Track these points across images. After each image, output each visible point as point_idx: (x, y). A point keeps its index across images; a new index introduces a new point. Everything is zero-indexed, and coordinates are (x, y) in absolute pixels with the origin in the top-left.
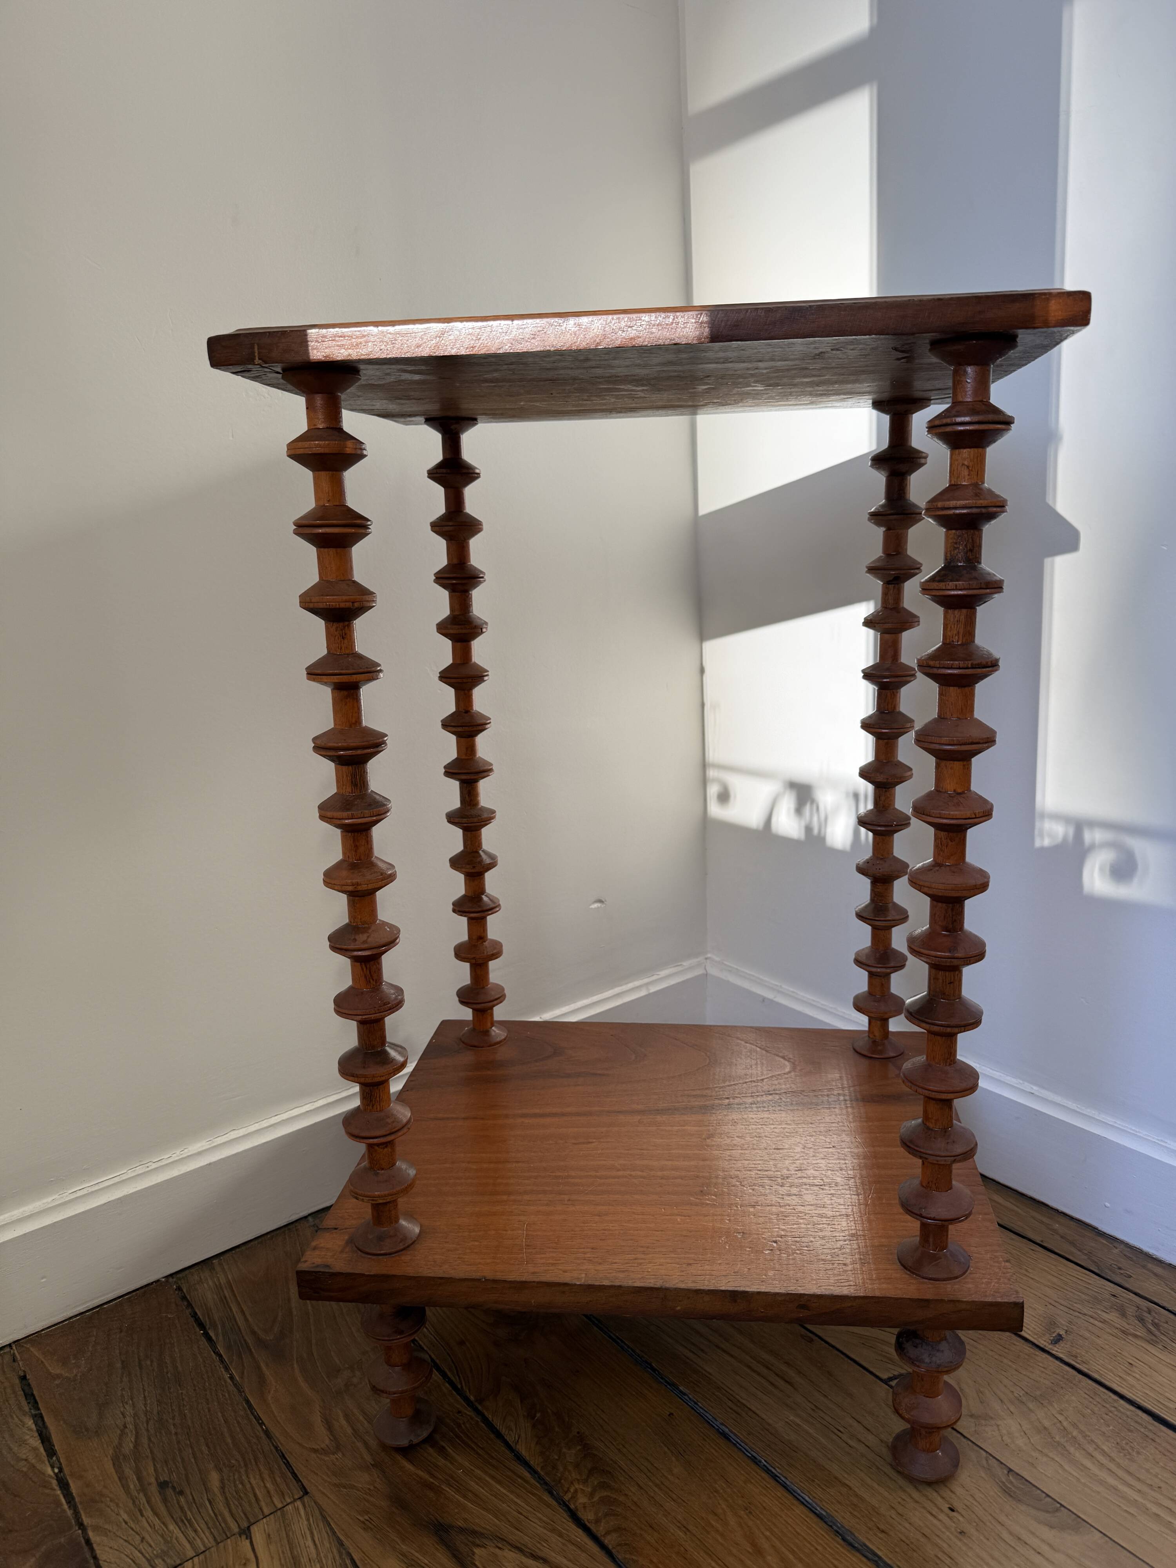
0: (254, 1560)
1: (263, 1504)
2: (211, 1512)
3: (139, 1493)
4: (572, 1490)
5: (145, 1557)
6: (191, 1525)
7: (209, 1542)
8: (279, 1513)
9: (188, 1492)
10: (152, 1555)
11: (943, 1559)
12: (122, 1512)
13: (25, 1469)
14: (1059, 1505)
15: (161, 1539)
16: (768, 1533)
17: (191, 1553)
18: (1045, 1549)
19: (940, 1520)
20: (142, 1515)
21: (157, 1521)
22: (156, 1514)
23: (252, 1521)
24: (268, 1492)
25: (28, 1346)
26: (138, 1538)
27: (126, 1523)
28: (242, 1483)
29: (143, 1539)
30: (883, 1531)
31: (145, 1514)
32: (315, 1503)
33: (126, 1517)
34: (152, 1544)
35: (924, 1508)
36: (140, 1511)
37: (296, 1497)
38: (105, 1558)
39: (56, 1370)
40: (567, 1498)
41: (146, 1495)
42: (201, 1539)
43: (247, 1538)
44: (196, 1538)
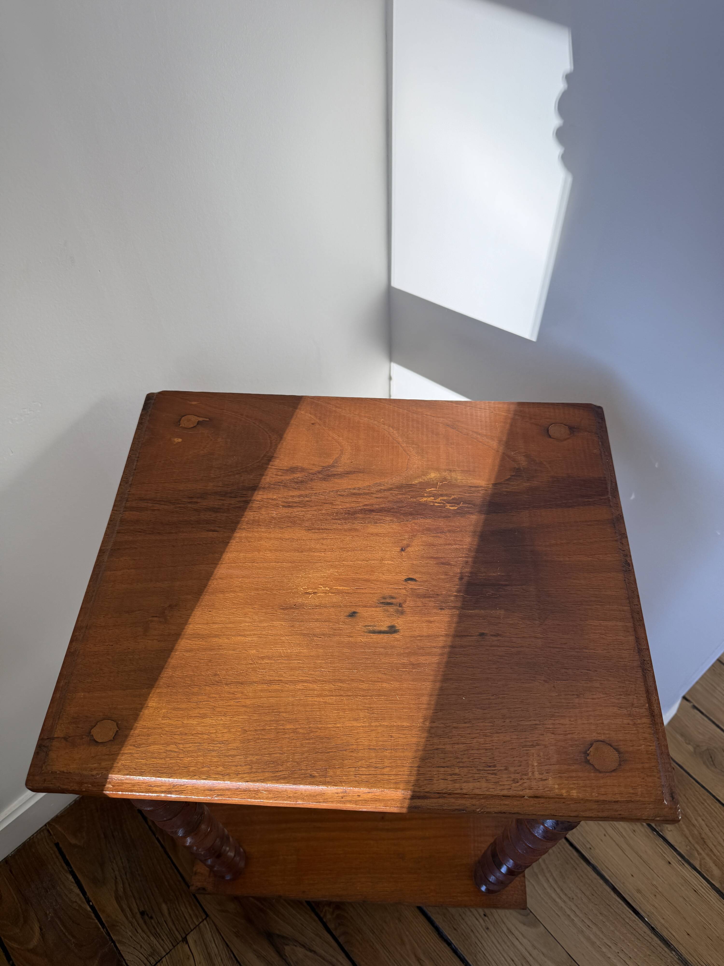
0: (191, 955)
1: (189, 923)
2: (167, 928)
3: (133, 919)
4: (324, 910)
5: (144, 956)
6: (160, 936)
7: (171, 947)
8: (197, 927)
9: (154, 916)
10: (147, 955)
11: (478, 944)
12: (128, 931)
13: (77, 908)
14: (529, 911)
15: (149, 946)
16: (407, 933)
17: (164, 954)
18: (520, 937)
19: (479, 922)
20: (137, 932)
21: (145, 936)
22: (143, 931)
23: (187, 933)
24: (190, 915)
25: (54, 824)
26: (139, 946)
27: (132, 937)
28: (178, 910)
29: (141, 946)
30: (455, 929)
31: (138, 931)
32: (213, 922)
33: (130, 933)
34: (146, 948)
35: (474, 915)
36: (136, 929)
37: (204, 918)
38: (127, 959)
39: (73, 841)
40: (322, 915)
41: (136, 920)
42: (166, 945)
43: (186, 943)
44: (164, 944)
